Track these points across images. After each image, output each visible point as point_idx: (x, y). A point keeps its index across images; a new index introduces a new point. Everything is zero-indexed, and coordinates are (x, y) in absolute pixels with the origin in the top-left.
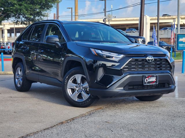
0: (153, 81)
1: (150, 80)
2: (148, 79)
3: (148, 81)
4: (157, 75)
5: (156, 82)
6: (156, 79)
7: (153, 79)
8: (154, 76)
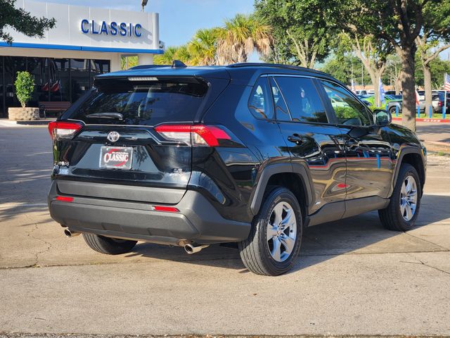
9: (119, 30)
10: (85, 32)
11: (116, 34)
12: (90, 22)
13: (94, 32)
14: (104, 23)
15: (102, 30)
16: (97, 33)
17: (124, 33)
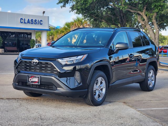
0: (36, 82)
1: (33, 80)
2: (31, 79)
3: (31, 80)
4: (39, 76)
5: (38, 82)
6: (39, 80)
7: (36, 80)
8: (36, 77)
9: (34, 22)
10: (22, 23)
11: (33, 23)
12: (23, 19)
13: (25, 23)
14: (28, 19)
15: (28, 22)
16: (26, 23)
17: (36, 23)
